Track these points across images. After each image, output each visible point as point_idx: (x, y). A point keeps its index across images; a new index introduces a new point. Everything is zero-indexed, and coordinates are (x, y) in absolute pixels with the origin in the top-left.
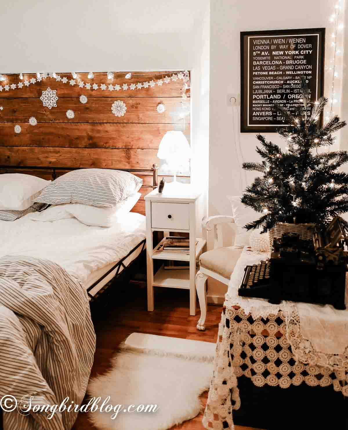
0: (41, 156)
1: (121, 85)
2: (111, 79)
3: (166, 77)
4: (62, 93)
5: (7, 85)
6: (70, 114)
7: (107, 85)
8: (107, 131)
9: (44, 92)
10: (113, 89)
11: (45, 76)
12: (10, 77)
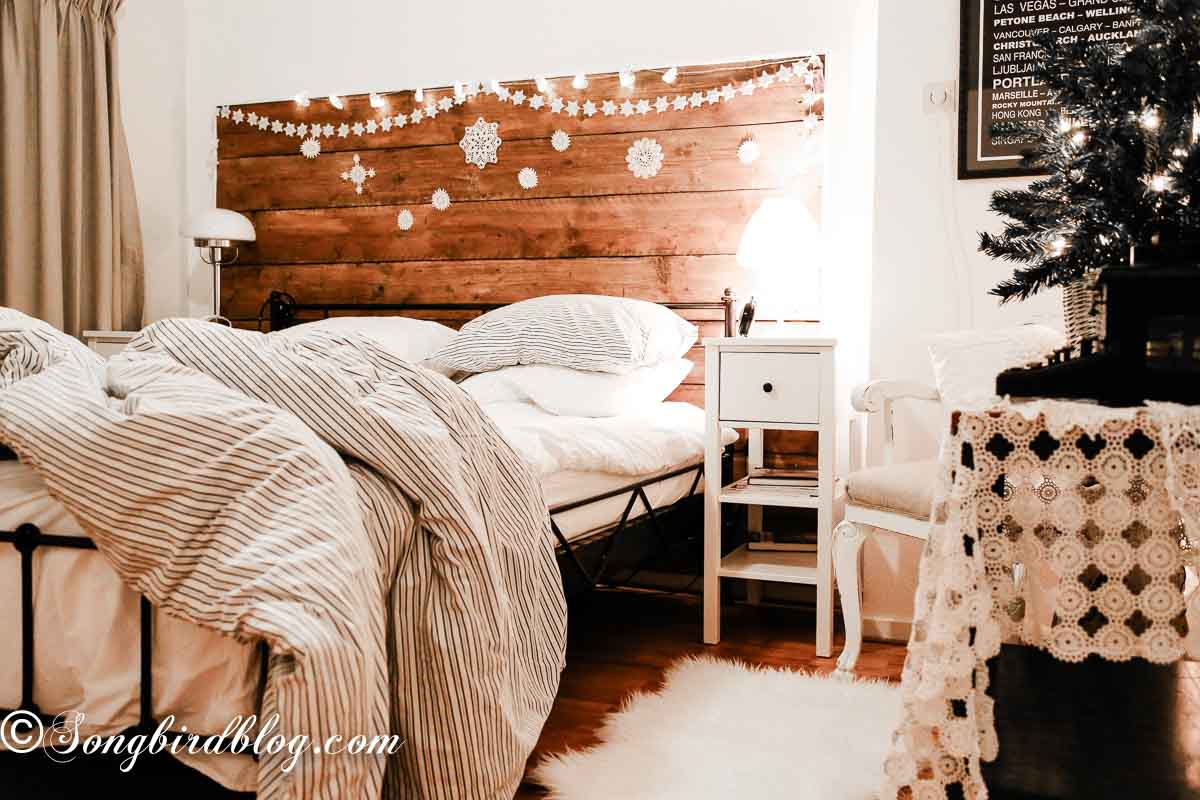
0: (456, 284)
1: (652, 101)
2: (626, 89)
3: (764, 73)
4: (512, 127)
5: (387, 117)
6: (528, 178)
7: (619, 102)
8: (614, 216)
9: (469, 130)
10: (632, 113)
11: (474, 91)
12: (395, 101)
